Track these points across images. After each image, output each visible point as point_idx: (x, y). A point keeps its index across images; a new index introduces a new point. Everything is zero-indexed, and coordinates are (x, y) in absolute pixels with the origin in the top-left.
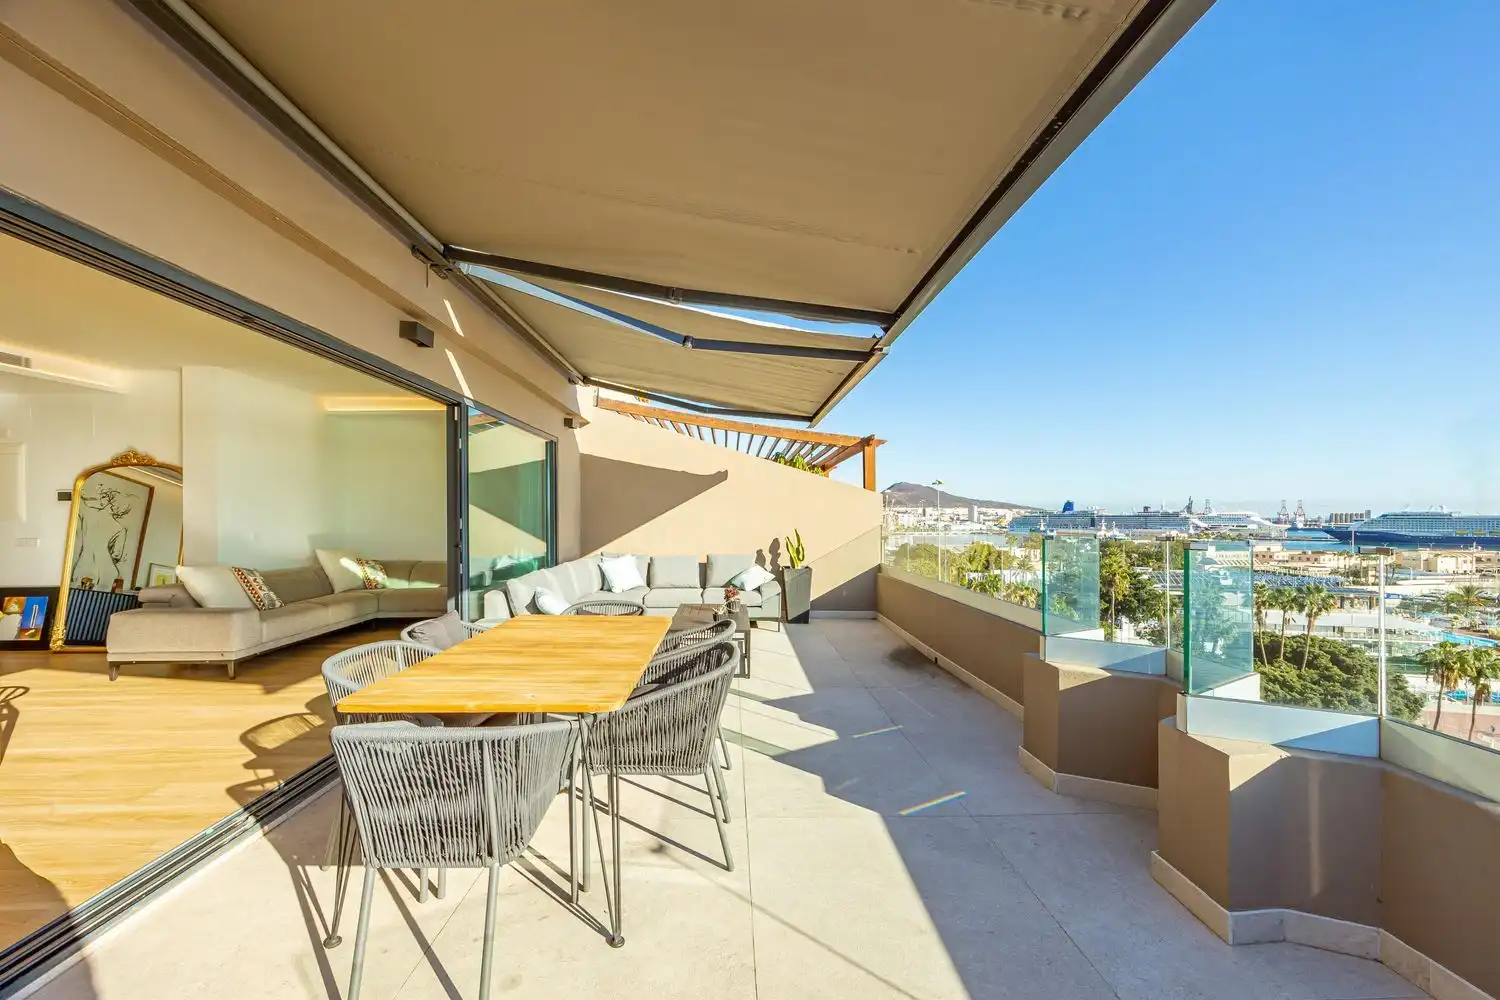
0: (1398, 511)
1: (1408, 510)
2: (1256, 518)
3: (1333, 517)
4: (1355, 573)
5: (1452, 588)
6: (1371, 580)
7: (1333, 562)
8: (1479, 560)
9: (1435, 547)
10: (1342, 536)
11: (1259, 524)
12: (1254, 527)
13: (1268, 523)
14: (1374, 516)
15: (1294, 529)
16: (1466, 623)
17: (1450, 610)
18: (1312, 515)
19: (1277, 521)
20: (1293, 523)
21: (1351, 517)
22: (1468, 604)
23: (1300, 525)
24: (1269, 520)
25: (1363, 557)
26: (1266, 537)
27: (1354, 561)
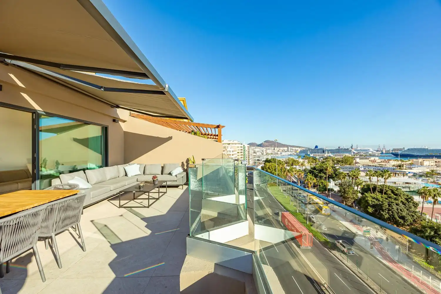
0: (412, 147)
1: (415, 147)
2: (371, 150)
3: (394, 150)
4: (400, 166)
5: (428, 170)
6: (404, 168)
7: (393, 163)
8: (436, 162)
9: (423, 158)
10: (396, 155)
11: (372, 151)
12: (371, 152)
14: (406, 149)
15: (382, 153)
16: (432, 180)
17: (427, 176)
18: (387, 149)
19: (377, 151)
20: (382, 151)
21: (399, 150)
22: (433, 175)
23: (384, 152)
24: (375, 150)
25: (402, 161)
26: (374, 156)
27: (400, 163)
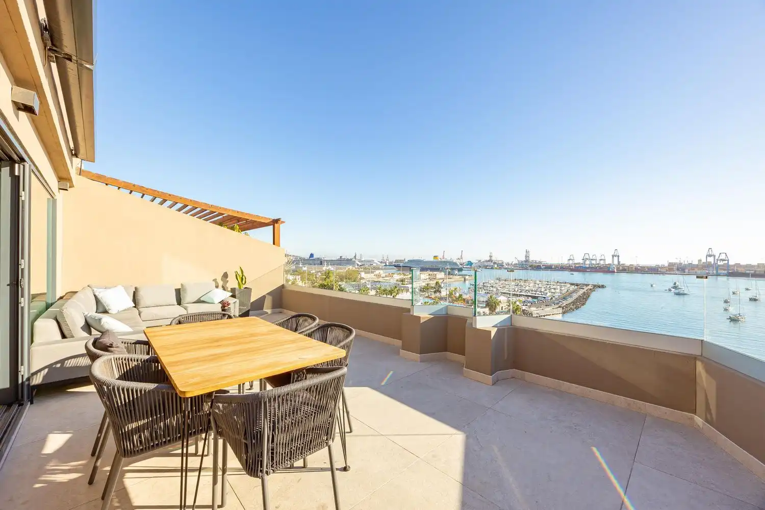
0: (411, 259)
1: (414, 259)
2: (375, 261)
3: (397, 261)
4: (402, 281)
5: (424, 284)
6: (406, 283)
7: (397, 277)
8: (429, 275)
11: (376, 263)
13: (379, 263)
14: (406, 261)
15: (386, 265)
16: (427, 295)
17: (424, 291)
18: (390, 261)
19: (381, 262)
20: (385, 263)
21: (401, 261)
22: (428, 289)
23: (388, 264)
25: (405, 275)
26: (379, 269)
27: (402, 277)
